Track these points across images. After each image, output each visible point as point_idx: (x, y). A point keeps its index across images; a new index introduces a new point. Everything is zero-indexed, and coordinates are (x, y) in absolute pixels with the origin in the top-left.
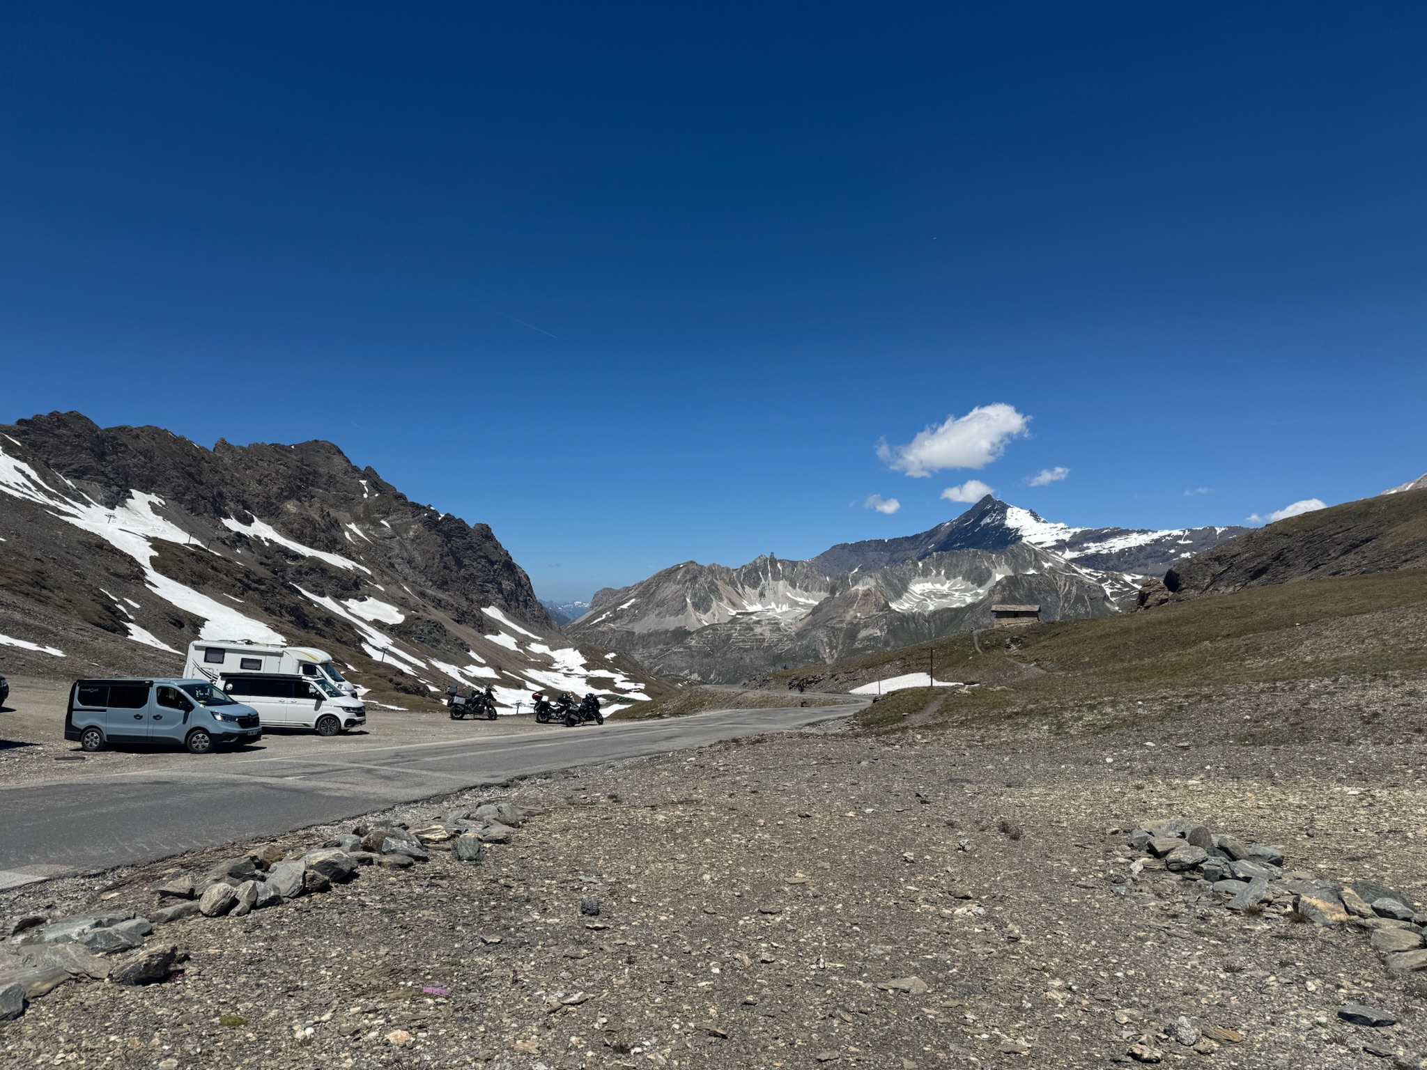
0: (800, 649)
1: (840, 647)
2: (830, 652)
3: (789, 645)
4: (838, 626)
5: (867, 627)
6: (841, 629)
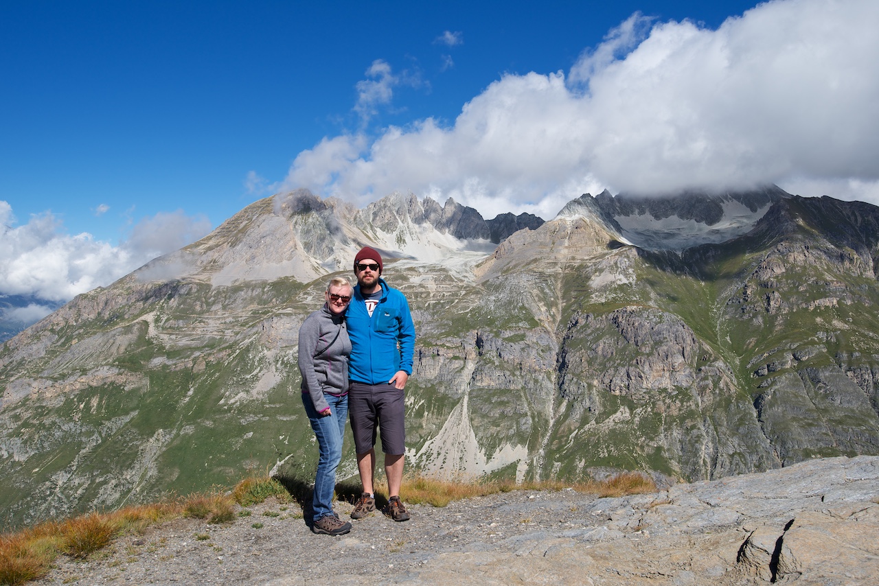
0: (497, 308)
2: (548, 310)
3: (475, 302)
4: (549, 271)
5: (601, 271)
6: (555, 276)
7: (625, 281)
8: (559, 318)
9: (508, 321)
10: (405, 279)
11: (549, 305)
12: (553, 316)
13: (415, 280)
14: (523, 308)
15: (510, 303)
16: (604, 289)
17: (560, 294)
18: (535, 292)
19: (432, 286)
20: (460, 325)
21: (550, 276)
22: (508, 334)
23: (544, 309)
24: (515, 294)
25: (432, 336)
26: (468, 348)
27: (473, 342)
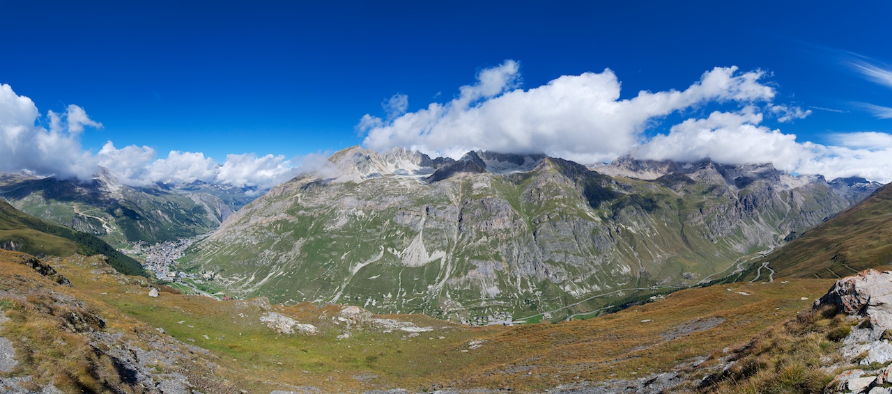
2: (456, 197)
4: (457, 181)
5: (477, 182)
6: (459, 183)
7: (487, 186)
8: (460, 200)
9: (440, 201)
10: (398, 182)
11: (456, 195)
12: (458, 200)
13: (402, 183)
14: (445, 196)
15: (440, 194)
16: (478, 189)
17: (460, 191)
18: (451, 189)
19: (409, 186)
20: (420, 202)
21: (457, 183)
22: (439, 206)
23: (454, 196)
24: (442, 190)
25: (408, 206)
26: (423, 212)
27: (425, 209)
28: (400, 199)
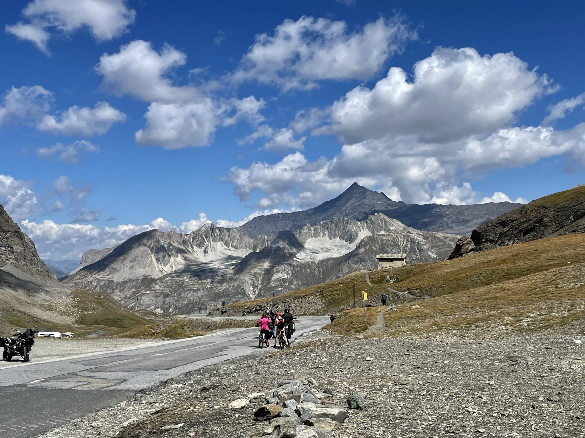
0: (233, 289)
1: (260, 287)
2: (253, 290)
3: (225, 287)
4: (258, 272)
5: (278, 272)
7: (286, 277)
8: (257, 293)
9: (235, 295)
12: (255, 292)
14: (243, 289)
15: (238, 287)
16: (276, 280)
17: (260, 283)
18: (250, 281)
20: (217, 297)
21: (258, 274)
22: (234, 300)
24: (241, 283)
25: (205, 301)
28: (200, 294)
